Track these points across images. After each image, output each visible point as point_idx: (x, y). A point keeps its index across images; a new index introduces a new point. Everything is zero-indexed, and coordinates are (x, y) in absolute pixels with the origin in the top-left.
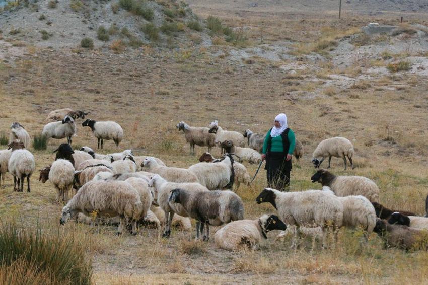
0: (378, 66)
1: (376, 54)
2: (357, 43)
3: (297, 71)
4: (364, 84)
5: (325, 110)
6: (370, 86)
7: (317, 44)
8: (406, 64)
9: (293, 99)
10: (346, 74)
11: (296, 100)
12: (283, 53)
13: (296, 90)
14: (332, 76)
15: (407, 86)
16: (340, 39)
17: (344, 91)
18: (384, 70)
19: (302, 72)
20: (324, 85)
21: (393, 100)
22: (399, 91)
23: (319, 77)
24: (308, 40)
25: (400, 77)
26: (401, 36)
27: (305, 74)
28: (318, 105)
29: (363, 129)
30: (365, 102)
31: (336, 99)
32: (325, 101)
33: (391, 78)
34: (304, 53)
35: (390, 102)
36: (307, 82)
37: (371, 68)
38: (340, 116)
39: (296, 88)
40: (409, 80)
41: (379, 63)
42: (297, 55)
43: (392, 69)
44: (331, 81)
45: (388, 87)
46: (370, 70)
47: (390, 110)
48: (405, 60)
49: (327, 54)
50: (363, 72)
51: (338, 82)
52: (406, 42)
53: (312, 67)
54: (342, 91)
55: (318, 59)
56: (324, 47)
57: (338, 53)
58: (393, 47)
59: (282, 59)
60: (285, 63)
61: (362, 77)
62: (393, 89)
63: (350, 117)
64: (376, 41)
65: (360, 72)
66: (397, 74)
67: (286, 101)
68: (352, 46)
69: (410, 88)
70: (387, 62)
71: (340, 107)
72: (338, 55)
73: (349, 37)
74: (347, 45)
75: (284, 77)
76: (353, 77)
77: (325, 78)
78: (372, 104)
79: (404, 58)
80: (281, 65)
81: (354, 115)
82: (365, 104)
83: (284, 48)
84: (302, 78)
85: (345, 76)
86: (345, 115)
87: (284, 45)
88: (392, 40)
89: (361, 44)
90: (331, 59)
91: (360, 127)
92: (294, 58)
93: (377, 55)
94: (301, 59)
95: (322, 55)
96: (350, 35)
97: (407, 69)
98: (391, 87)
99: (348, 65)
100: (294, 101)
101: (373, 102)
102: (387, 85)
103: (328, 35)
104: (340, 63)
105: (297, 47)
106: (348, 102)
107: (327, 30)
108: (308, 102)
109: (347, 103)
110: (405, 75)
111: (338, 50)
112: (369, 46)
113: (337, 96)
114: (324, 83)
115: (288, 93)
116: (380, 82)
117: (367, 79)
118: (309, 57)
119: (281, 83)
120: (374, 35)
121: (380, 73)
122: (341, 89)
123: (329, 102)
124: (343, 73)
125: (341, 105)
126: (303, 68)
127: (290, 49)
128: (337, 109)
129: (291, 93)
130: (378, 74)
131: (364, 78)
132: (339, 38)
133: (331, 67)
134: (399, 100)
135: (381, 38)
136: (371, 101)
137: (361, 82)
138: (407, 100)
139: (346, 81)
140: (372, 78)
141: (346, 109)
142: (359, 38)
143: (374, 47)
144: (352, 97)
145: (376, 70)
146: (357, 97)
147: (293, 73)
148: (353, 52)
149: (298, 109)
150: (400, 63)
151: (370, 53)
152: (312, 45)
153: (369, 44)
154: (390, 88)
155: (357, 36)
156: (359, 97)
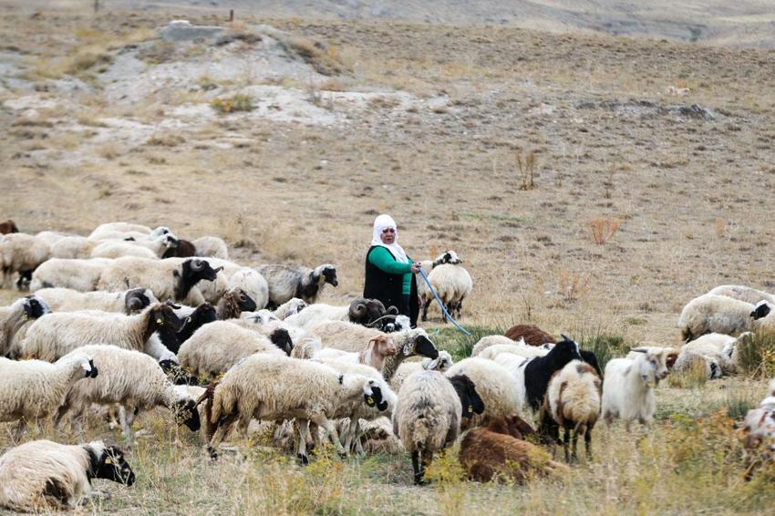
0: (195, 103)
1: (188, 79)
2: (149, 59)
3: (41, 111)
4: (172, 136)
5: (105, 188)
6: (183, 141)
7: (72, 60)
8: (247, 100)
9: (40, 166)
10: (135, 118)
11: (45, 167)
12: (8, 77)
13: (42, 148)
14: (108, 121)
15: (253, 140)
16: (118, 51)
17: (136, 150)
18: (205, 111)
19: (51, 114)
20: (95, 139)
21: (231, 167)
22: (240, 150)
23: (84, 122)
24: (53, 51)
25: (238, 124)
26: (232, 45)
27: (56, 116)
28: (90, 177)
29: (187, 224)
30: (181, 170)
31: (123, 165)
32: (102, 168)
33: (221, 125)
34: (50, 77)
35: (227, 172)
36: (61, 132)
37: (182, 107)
38: (137, 198)
39: (42, 143)
40: (255, 130)
41: (196, 96)
42: (36, 80)
43: (221, 109)
44: (107, 130)
45: (218, 142)
46: (180, 111)
47: (231, 186)
48: (245, 92)
49: (93, 78)
50: (167, 113)
51: (122, 133)
52: (243, 58)
53: (68, 104)
54: (131, 151)
55: (76, 88)
56: (87, 65)
57: (116, 78)
58: (218, 67)
59: (8, 88)
60: (13, 96)
61: (167, 123)
62: (226, 146)
63: (157, 200)
64: (186, 56)
65: (161, 113)
66: (232, 118)
67: (25, 170)
68: (141, 64)
69: (259, 144)
70: (210, 94)
71: (135, 182)
72: (115, 81)
73: (134, 47)
74: (130, 62)
75: (15, 121)
76: (148, 124)
77: (95, 125)
78: (194, 175)
79: (242, 88)
80: (7, 99)
81: (162, 196)
82: (180, 176)
83: (9, 66)
84: (50, 125)
85: (132, 120)
86: (146, 198)
87: (9, 61)
88: (218, 52)
89: (158, 59)
90: (102, 89)
91: (182, 220)
92: (30, 85)
93: (190, 81)
94: (46, 89)
95: (84, 79)
96: (135, 44)
97: (249, 109)
98: (223, 142)
99: (135, 100)
100: (42, 168)
101: (196, 172)
102: (214, 138)
103: (90, 43)
104: (120, 96)
105: (36, 64)
106: (148, 170)
107: (88, 34)
108: (69, 172)
109: (145, 174)
110: (246, 120)
111: (114, 71)
112: (174, 65)
113: (124, 159)
114: (95, 134)
115: (27, 153)
116: (201, 133)
117: (175, 126)
118: (59, 83)
119: (10, 134)
120: (182, 43)
121: (199, 115)
122: (130, 147)
123: (112, 171)
124: (128, 116)
125: (135, 178)
126: (50, 104)
127: (20, 68)
128: (129, 184)
129: (33, 153)
130: (195, 118)
131: (169, 126)
132: (116, 49)
133: (103, 104)
134: (243, 168)
135: (196, 49)
136: (193, 169)
137: (165, 132)
138: (257, 167)
139: (137, 131)
140: (186, 125)
141: (147, 185)
142: (153, 48)
143: (183, 66)
144: (153, 160)
145: (192, 111)
146: (163, 161)
147: (31, 115)
148: (144, 75)
149: (54, 186)
150: (236, 98)
151: (176, 78)
152: (61, 62)
153: (174, 61)
154: (221, 145)
155: (149, 44)
156: (168, 161)
